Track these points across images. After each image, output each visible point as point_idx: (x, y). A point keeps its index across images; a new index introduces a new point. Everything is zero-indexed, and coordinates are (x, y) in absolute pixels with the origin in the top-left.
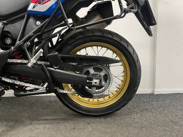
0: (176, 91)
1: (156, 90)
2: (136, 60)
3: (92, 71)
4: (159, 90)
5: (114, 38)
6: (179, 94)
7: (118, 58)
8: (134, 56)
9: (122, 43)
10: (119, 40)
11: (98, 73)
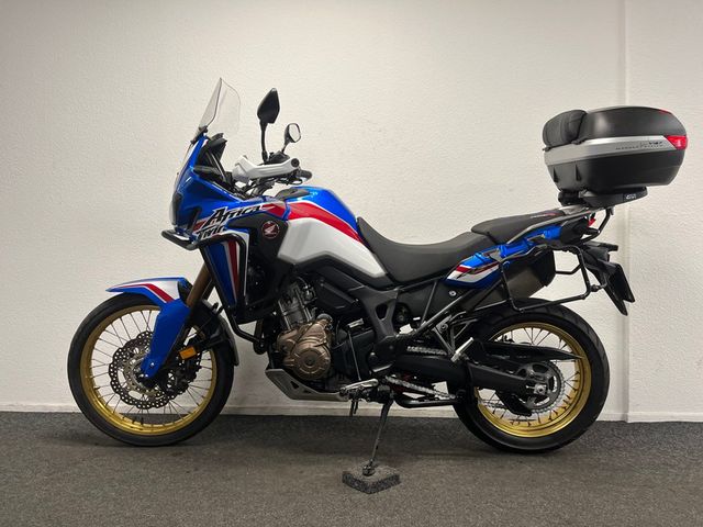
0: (672, 417)
1: (630, 413)
2: (602, 355)
3: (531, 371)
4: (637, 413)
5: (567, 318)
6: (680, 423)
7: (567, 349)
8: (599, 348)
9: (580, 325)
10: (574, 322)
11: (539, 374)
